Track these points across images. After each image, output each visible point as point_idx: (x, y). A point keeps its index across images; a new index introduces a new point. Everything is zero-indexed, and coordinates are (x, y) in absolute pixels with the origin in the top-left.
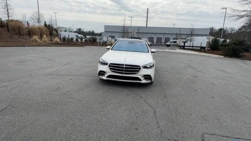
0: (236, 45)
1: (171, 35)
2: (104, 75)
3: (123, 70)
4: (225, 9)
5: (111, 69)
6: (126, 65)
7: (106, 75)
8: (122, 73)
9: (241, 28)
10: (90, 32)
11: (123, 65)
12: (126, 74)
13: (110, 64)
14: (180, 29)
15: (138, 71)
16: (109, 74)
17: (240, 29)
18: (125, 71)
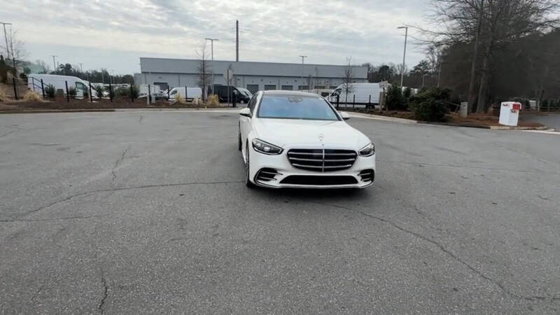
0: (438, 98)
1: (293, 80)
2: (272, 177)
3: (320, 164)
4: (405, 29)
5: (292, 162)
6: (327, 151)
7: (279, 178)
8: (320, 170)
9: (420, 65)
10: (96, 73)
11: (320, 151)
12: (326, 170)
13: (291, 150)
14: (317, 67)
15: (352, 163)
16: (286, 175)
17: (416, 68)
18: (327, 164)
